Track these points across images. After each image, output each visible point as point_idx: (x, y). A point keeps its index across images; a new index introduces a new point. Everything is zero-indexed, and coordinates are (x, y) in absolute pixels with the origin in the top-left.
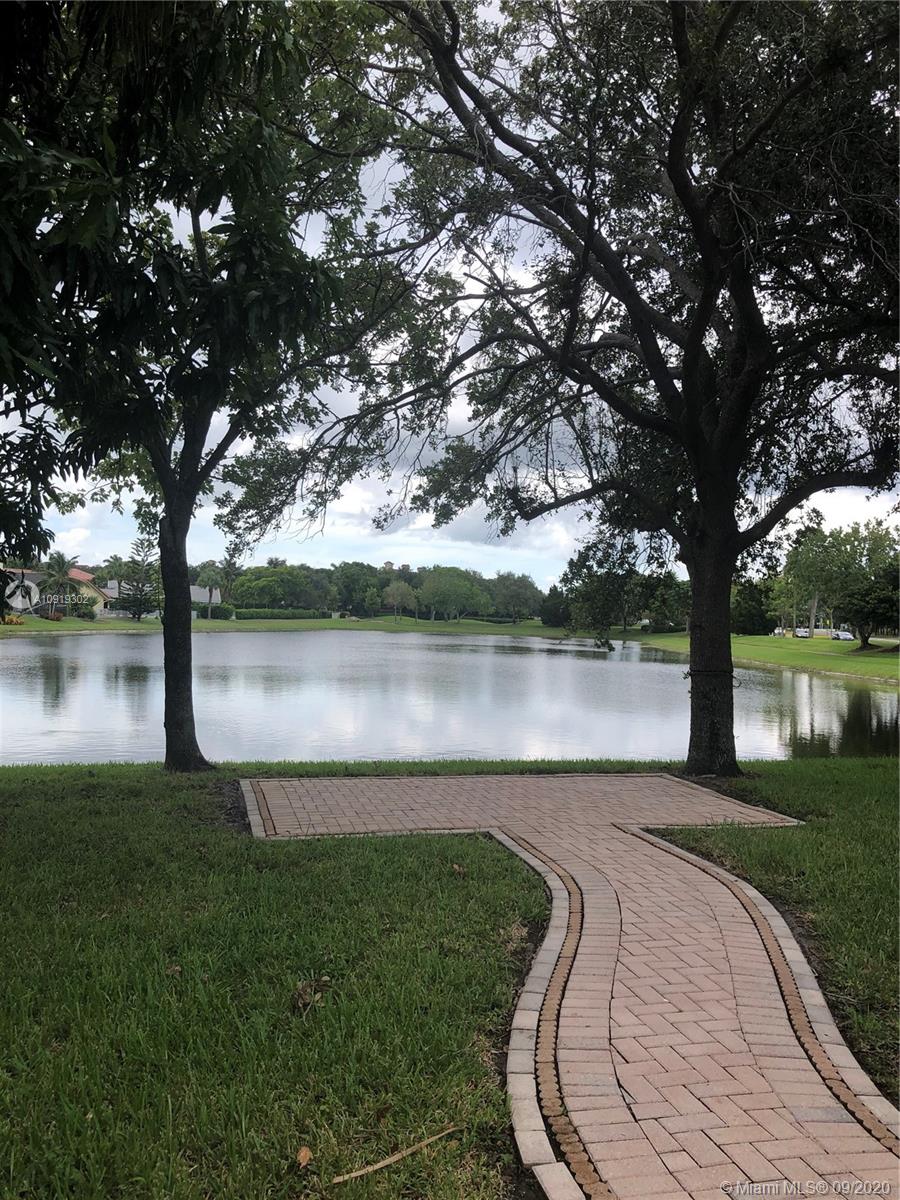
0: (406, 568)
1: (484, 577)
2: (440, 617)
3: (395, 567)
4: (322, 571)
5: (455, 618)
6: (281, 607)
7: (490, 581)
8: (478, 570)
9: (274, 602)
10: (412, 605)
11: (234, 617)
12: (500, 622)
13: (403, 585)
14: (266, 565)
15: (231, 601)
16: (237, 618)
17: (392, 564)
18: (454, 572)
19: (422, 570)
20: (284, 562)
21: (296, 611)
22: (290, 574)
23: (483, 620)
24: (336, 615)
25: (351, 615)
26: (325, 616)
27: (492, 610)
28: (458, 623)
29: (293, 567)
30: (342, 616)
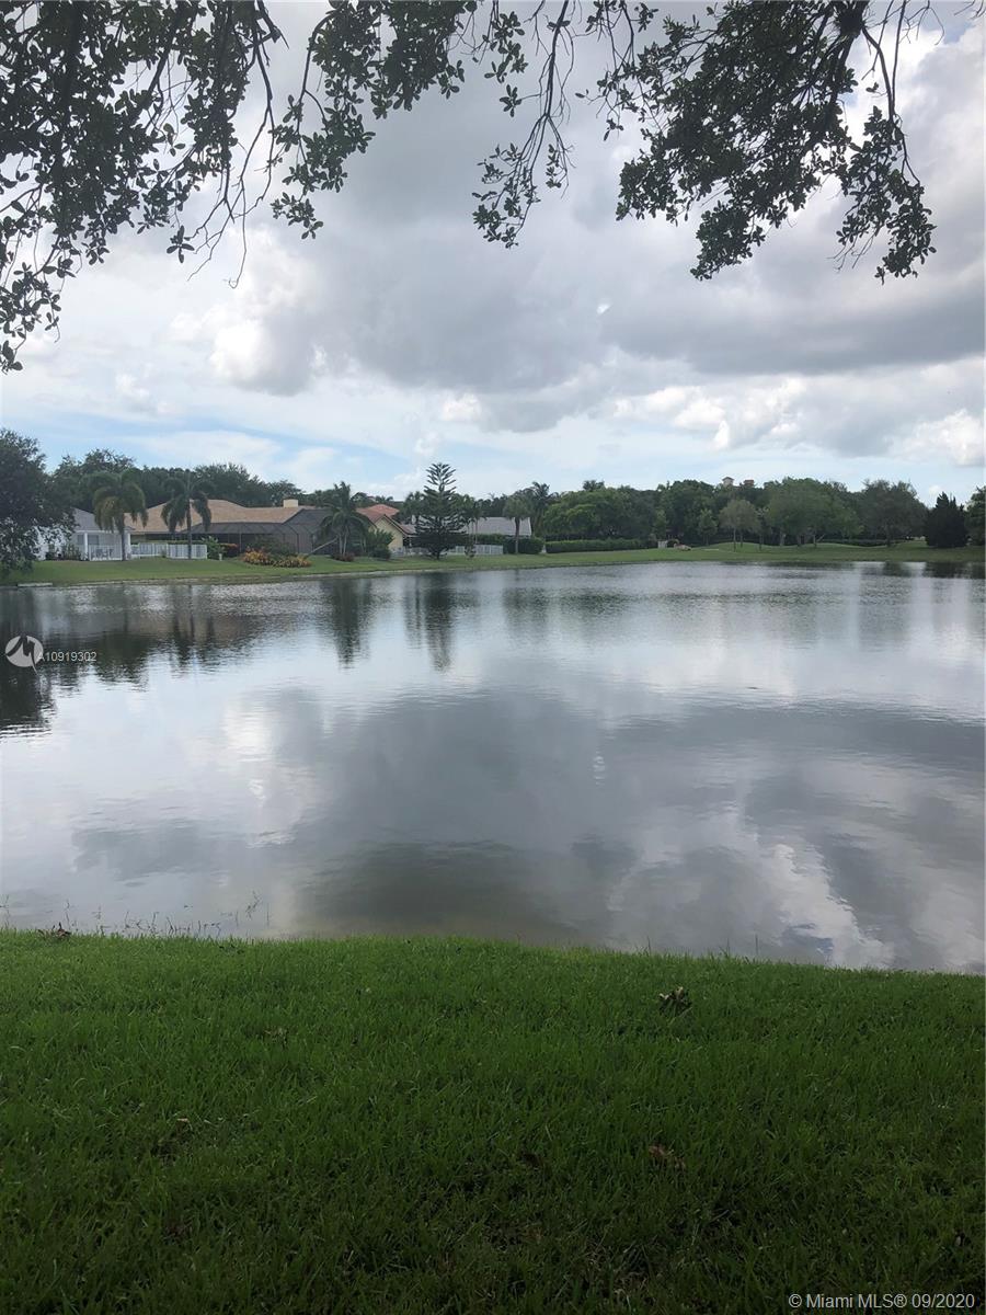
0: (749, 483)
1: (848, 490)
2: (790, 541)
3: (736, 484)
4: (649, 492)
5: (811, 542)
6: (599, 537)
7: (856, 495)
8: (841, 481)
9: (592, 532)
10: (756, 527)
11: (544, 551)
12: (869, 545)
13: (744, 503)
14: (581, 489)
15: (545, 533)
16: (549, 551)
17: (731, 480)
18: (809, 485)
19: (769, 485)
20: (602, 484)
21: (616, 542)
22: (608, 498)
23: (846, 543)
24: (662, 544)
25: (681, 544)
26: (653, 545)
27: (859, 530)
28: (815, 548)
29: (611, 490)
30: (670, 545)
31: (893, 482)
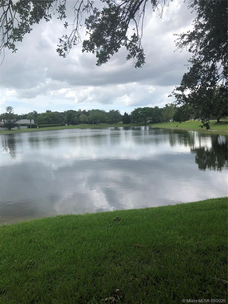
0: (84, 111)
1: (106, 112)
2: (95, 123)
3: (82, 111)
4: (62, 113)
5: (99, 123)
6: (51, 123)
8: (104, 110)
9: (49, 122)
10: (87, 120)
11: (38, 127)
12: (111, 124)
13: (85, 115)
14: (46, 112)
15: (37, 123)
16: (39, 127)
17: (81, 110)
18: (98, 111)
19: (89, 111)
20: (51, 111)
21: (56, 124)
22: (53, 114)
23: (107, 123)
24: (66, 125)
25: (71, 125)
26: (64, 125)
27: (109, 120)
28: (100, 125)
29: (53, 112)
30: (68, 125)
31: (115, 110)
